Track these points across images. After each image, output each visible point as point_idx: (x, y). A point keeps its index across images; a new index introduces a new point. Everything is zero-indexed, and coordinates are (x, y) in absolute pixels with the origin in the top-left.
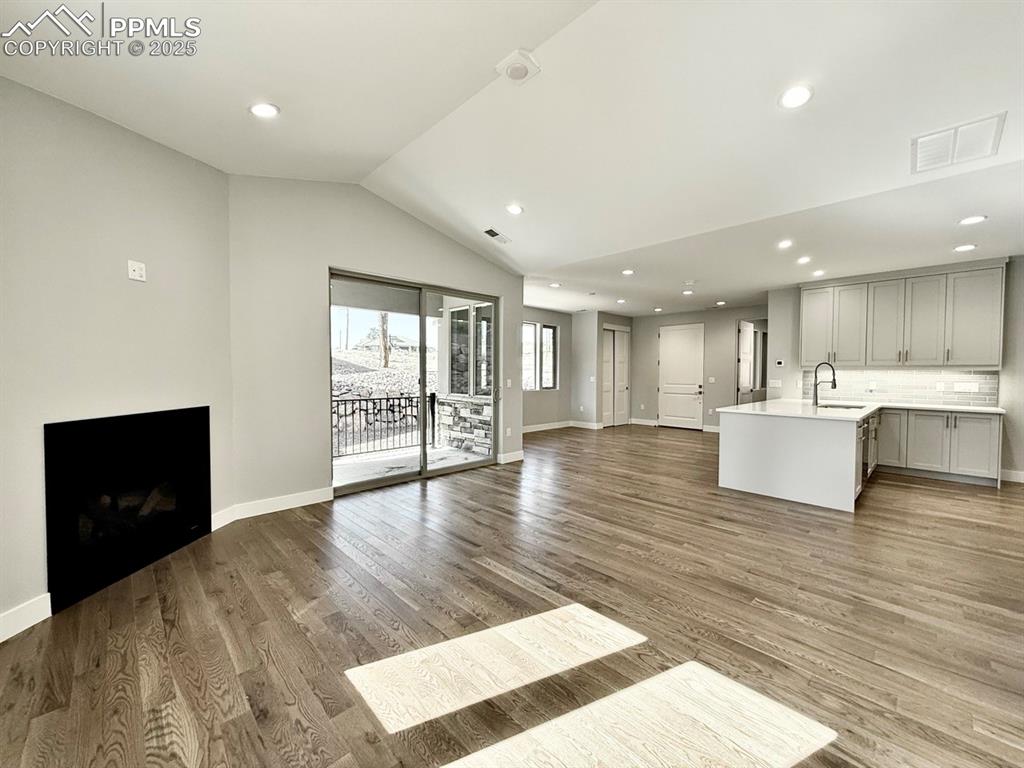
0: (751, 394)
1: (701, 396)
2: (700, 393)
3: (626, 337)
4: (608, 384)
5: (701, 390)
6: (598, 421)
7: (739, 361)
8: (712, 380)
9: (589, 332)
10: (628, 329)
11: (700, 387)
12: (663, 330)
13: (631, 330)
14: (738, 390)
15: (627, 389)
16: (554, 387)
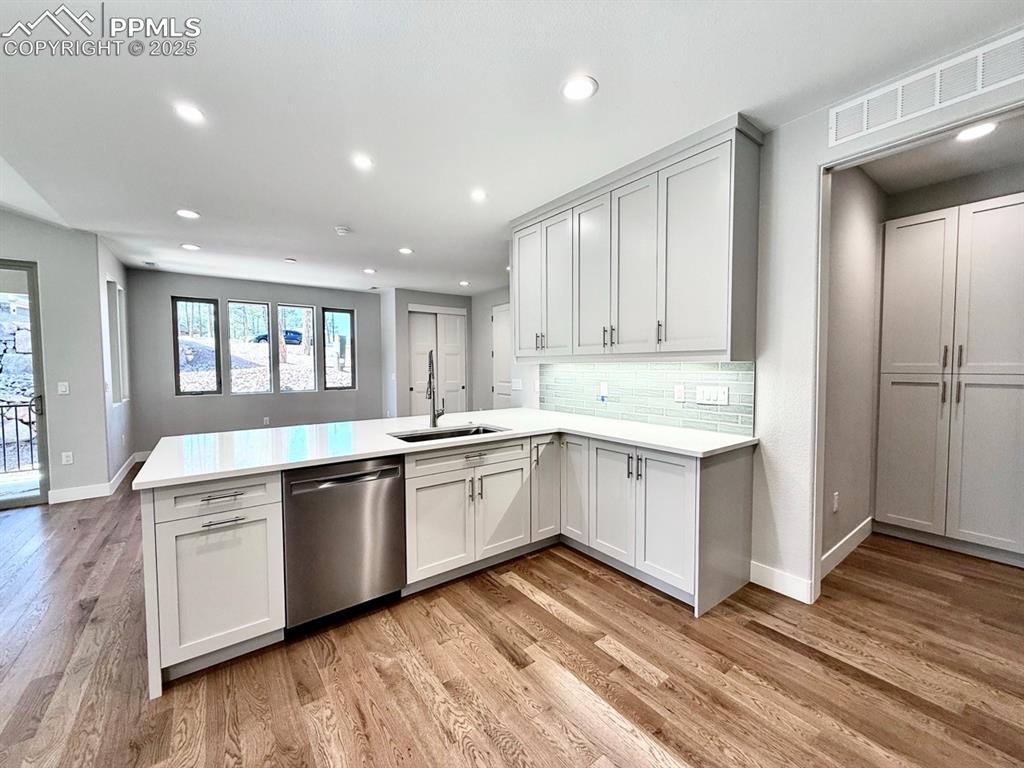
12: (498, 311)
13: (469, 312)
15: (463, 388)
16: (353, 387)
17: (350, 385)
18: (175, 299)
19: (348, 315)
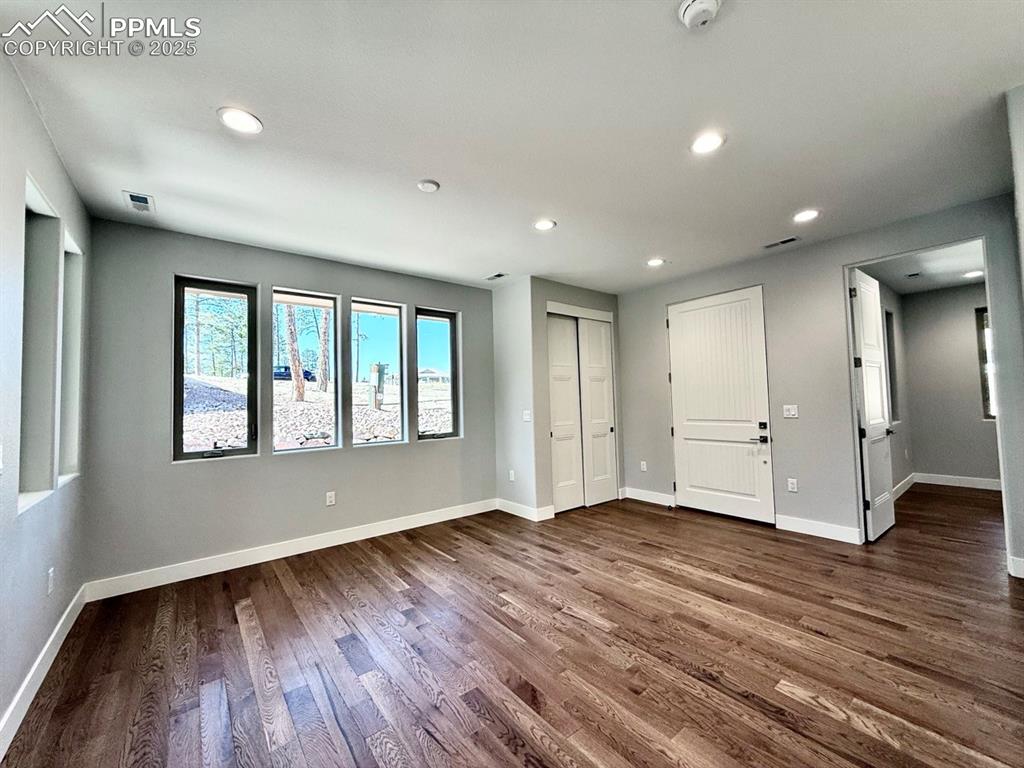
0: (887, 441)
1: (766, 447)
2: (764, 440)
3: (605, 332)
4: (564, 421)
5: (766, 433)
6: (540, 504)
7: (858, 362)
8: (791, 410)
9: (516, 316)
10: (609, 316)
11: (763, 426)
12: (674, 313)
13: (616, 317)
14: (862, 433)
15: (612, 430)
16: (455, 433)
17: (450, 430)
18: (181, 283)
19: (446, 322)
